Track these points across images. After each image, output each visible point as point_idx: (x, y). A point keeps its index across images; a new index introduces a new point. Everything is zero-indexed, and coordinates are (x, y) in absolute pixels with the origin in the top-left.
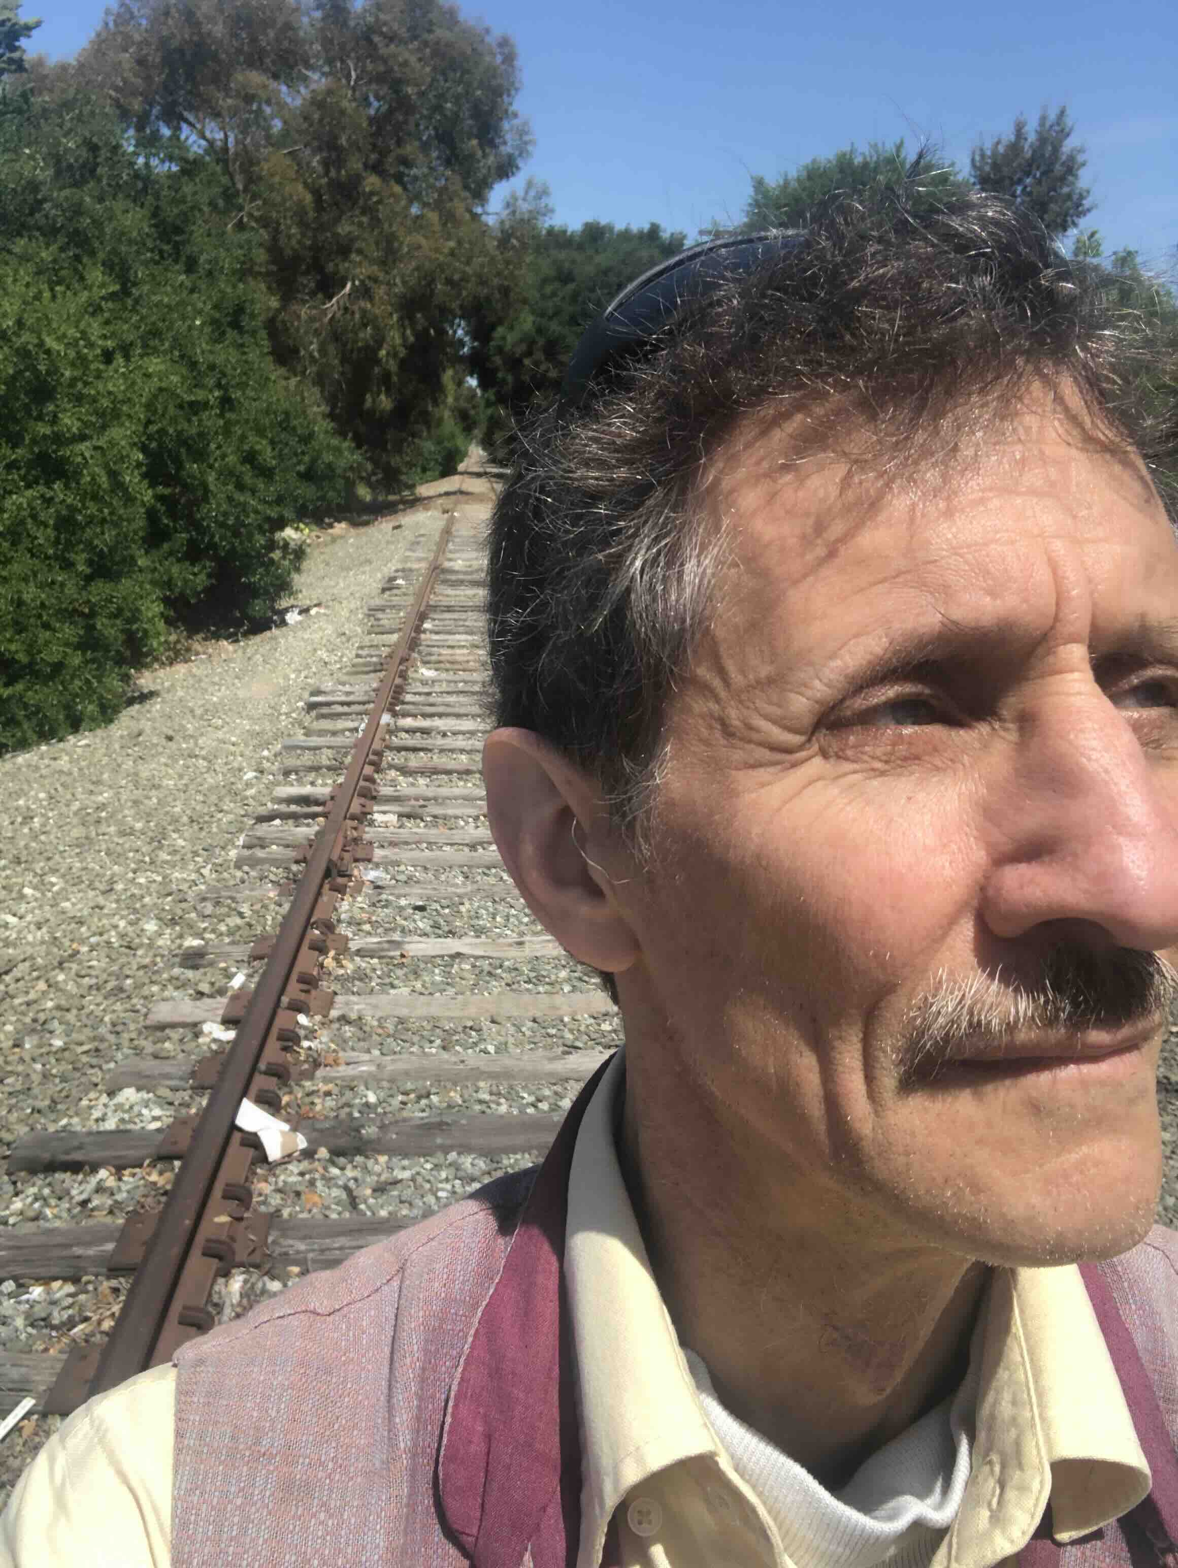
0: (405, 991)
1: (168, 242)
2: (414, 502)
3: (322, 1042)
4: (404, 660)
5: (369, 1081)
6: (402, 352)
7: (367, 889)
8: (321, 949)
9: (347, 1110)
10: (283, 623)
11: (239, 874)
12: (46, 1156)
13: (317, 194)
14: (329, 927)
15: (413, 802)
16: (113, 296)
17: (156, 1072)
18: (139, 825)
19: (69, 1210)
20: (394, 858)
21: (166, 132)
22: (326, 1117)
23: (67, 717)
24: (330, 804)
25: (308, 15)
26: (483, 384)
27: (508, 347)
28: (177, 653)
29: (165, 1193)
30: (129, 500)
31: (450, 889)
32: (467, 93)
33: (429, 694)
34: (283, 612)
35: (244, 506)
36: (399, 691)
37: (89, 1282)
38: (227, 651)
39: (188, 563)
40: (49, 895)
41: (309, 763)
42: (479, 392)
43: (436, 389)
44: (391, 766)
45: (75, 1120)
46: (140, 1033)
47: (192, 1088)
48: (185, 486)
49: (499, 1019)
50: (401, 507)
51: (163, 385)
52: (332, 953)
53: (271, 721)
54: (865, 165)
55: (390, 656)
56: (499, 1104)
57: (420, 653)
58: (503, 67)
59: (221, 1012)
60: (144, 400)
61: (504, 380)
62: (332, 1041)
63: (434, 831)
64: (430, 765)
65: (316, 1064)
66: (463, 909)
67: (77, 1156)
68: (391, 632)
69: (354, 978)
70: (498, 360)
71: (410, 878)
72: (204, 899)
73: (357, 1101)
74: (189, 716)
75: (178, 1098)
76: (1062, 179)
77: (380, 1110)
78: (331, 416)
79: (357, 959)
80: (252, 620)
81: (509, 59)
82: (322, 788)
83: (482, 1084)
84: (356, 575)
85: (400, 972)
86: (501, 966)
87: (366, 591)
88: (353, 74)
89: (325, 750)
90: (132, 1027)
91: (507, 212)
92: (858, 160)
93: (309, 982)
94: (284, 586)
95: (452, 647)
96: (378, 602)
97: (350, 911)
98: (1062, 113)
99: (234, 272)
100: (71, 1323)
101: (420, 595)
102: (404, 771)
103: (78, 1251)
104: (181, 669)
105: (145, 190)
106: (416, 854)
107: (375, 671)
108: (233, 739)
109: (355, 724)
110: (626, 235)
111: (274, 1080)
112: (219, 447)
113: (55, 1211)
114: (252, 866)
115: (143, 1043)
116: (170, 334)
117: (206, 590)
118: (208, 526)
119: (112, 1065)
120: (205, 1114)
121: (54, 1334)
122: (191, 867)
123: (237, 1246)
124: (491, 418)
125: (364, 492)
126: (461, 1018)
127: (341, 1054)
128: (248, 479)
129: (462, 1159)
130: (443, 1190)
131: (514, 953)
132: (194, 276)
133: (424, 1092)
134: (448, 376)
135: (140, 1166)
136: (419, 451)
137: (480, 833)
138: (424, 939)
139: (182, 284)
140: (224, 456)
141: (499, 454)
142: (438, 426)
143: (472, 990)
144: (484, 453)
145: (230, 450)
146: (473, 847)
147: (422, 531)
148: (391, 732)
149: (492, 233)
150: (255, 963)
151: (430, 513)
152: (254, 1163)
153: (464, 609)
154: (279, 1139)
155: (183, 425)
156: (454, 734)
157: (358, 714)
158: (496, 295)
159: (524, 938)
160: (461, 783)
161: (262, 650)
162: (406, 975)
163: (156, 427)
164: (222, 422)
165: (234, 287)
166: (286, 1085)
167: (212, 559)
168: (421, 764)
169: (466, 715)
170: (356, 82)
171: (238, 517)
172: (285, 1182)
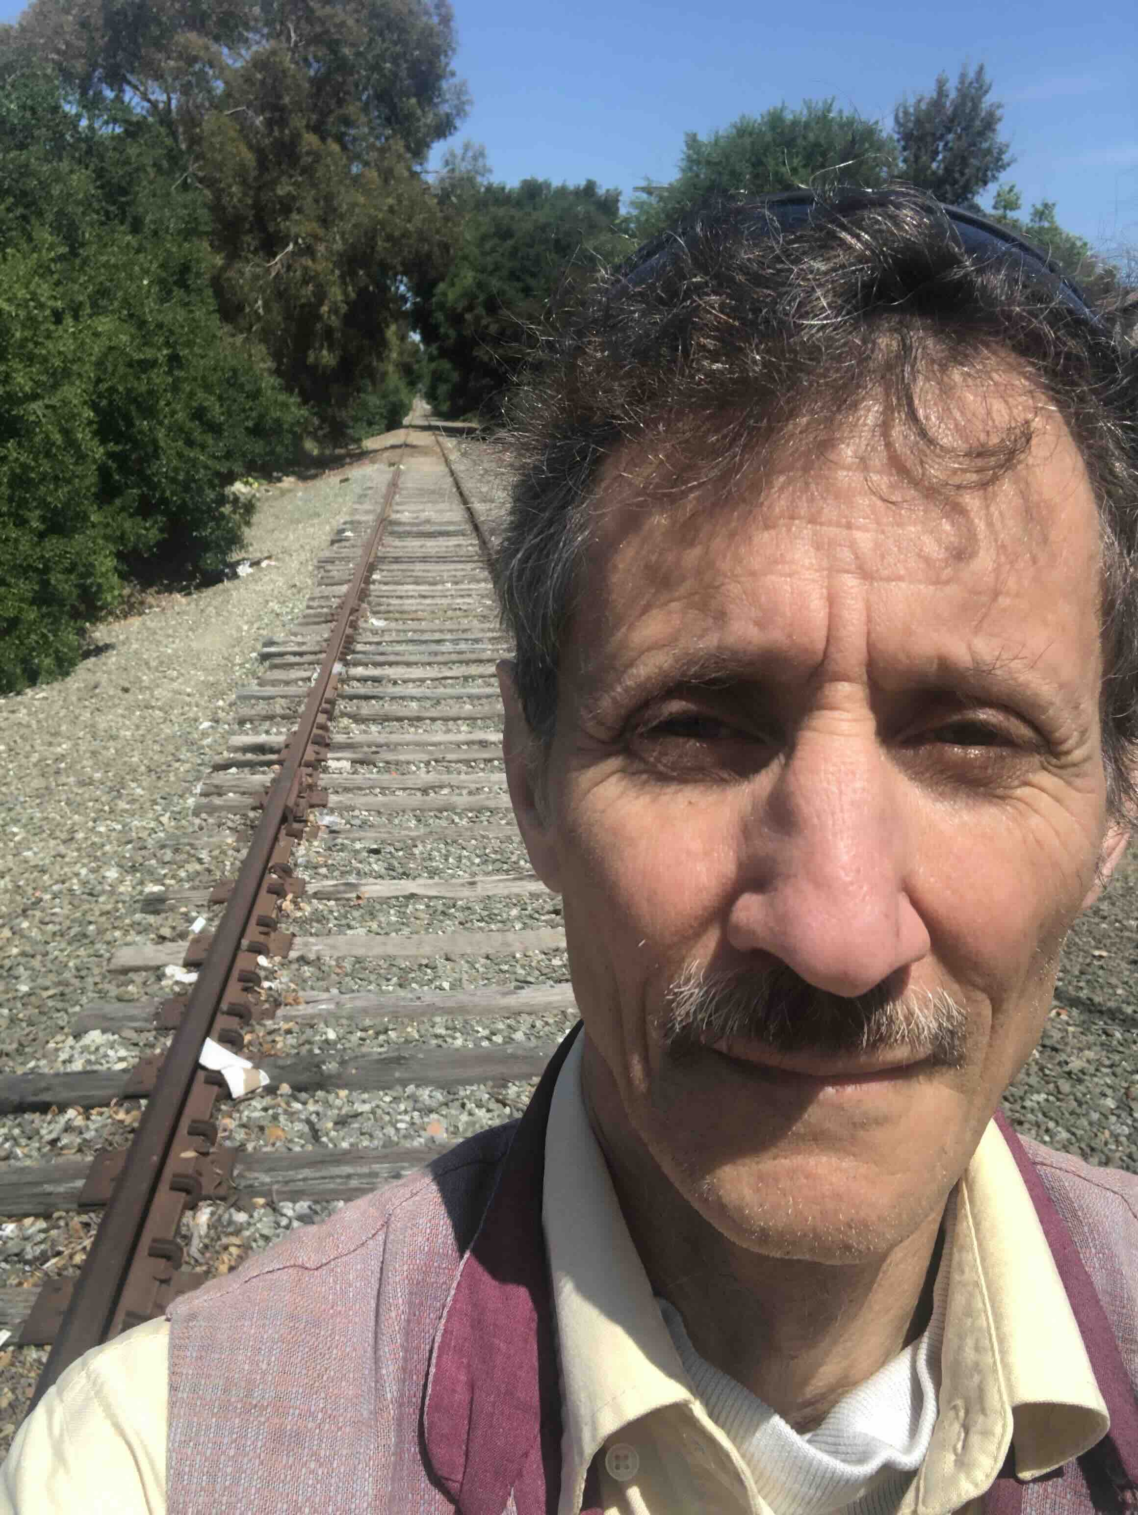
0: (362, 931)
1: (114, 203)
2: (362, 456)
3: (282, 982)
4: (354, 611)
5: (328, 1019)
6: (344, 308)
7: (323, 834)
8: (278, 892)
9: (307, 1047)
10: (235, 576)
11: (197, 821)
12: (15, 1098)
13: (260, 152)
14: (286, 871)
15: (365, 749)
16: (61, 258)
17: (121, 1014)
18: (98, 776)
19: (39, 1149)
20: (349, 803)
21: (109, 94)
22: (288, 1055)
23: (24, 670)
24: (285, 752)
26: (425, 339)
27: (449, 305)
28: (132, 606)
29: (133, 1131)
30: (81, 458)
31: (404, 833)
32: (405, 53)
33: (379, 643)
34: (234, 566)
35: (194, 462)
36: (350, 641)
37: (60, 1218)
38: (180, 604)
39: (140, 518)
40: (12, 844)
41: (264, 713)
42: (422, 347)
43: (380, 344)
44: (343, 714)
45: (43, 1062)
46: (104, 977)
47: (156, 1029)
48: (135, 443)
49: (453, 957)
50: (348, 460)
51: (113, 344)
52: (290, 896)
53: (225, 672)
54: (795, 123)
55: (340, 607)
56: (454, 1038)
57: (369, 603)
58: (440, 28)
59: (183, 955)
60: (93, 358)
61: (447, 336)
62: (292, 981)
63: (386, 776)
64: (381, 712)
65: (277, 1004)
66: (416, 851)
67: (46, 1097)
68: (341, 584)
69: (312, 920)
70: (440, 316)
71: (364, 822)
72: (163, 847)
73: (318, 1038)
74: (144, 667)
75: (142, 1039)
76: (981, 134)
77: (339, 1046)
78: (278, 372)
79: (315, 901)
80: (204, 574)
81: (446, 20)
82: (276, 736)
83: (438, 1019)
84: (304, 528)
85: (356, 914)
86: (454, 906)
87: (315, 543)
88: (293, 34)
89: (279, 700)
90: (96, 971)
91: (446, 170)
92: (789, 117)
93: (268, 925)
94: (234, 540)
95: (401, 597)
96: (327, 554)
97: (307, 855)
98: (981, 68)
99: (179, 232)
100: (43, 1258)
101: (369, 546)
102: (357, 719)
103: (48, 1188)
104: (135, 622)
105: (89, 152)
106: (370, 799)
107: (326, 622)
108: (189, 690)
109: (308, 674)
110: (562, 192)
111: (237, 1020)
112: (168, 404)
113: (26, 1150)
114: (210, 814)
115: (106, 986)
116: (118, 294)
117: (158, 544)
118: (159, 482)
119: (77, 1008)
120: (171, 1053)
121: (27, 1268)
122: (150, 815)
123: (204, 1181)
124: (434, 372)
125: (311, 446)
126: (416, 957)
127: (301, 993)
128: (197, 435)
129: (420, 1092)
130: (402, 1121)
131: (466, 892)
132: (139, 236)
133: (381, 1028)
134: (391, 332)
135: (107, 1105)
136: (364, 405)
137: (432, 778)
138: (379, 881)
139: (128, 244)
140: (173, 413)
141: (445, 407)
142: (383, 380)
143: (427, 929)
144: (428, 407)
145: (179, 407)
146: (425, 791)
147: (369, 484)
148: (343, 681)
149: (432, 190)
150: (215, 907)
151: (376, 466)
152: (218, 1100)
153: (411, 560)
154: (242, 1076)
155: (133, 383)
156: (405, 682)
157: (310, 664)
158: (436, 251)
159: (477, 879)
160: (413, 730)
161: (214, 603)
162: (362, 916)
163: (106, 386)
164: (170, 380)
165: (180, 246)
166: (248, 1024)
167: (163, 513)
168: (372, 712)
169: (416, 664)
170: (296, 43)
171: (188, 473)
172: (249, 1118)
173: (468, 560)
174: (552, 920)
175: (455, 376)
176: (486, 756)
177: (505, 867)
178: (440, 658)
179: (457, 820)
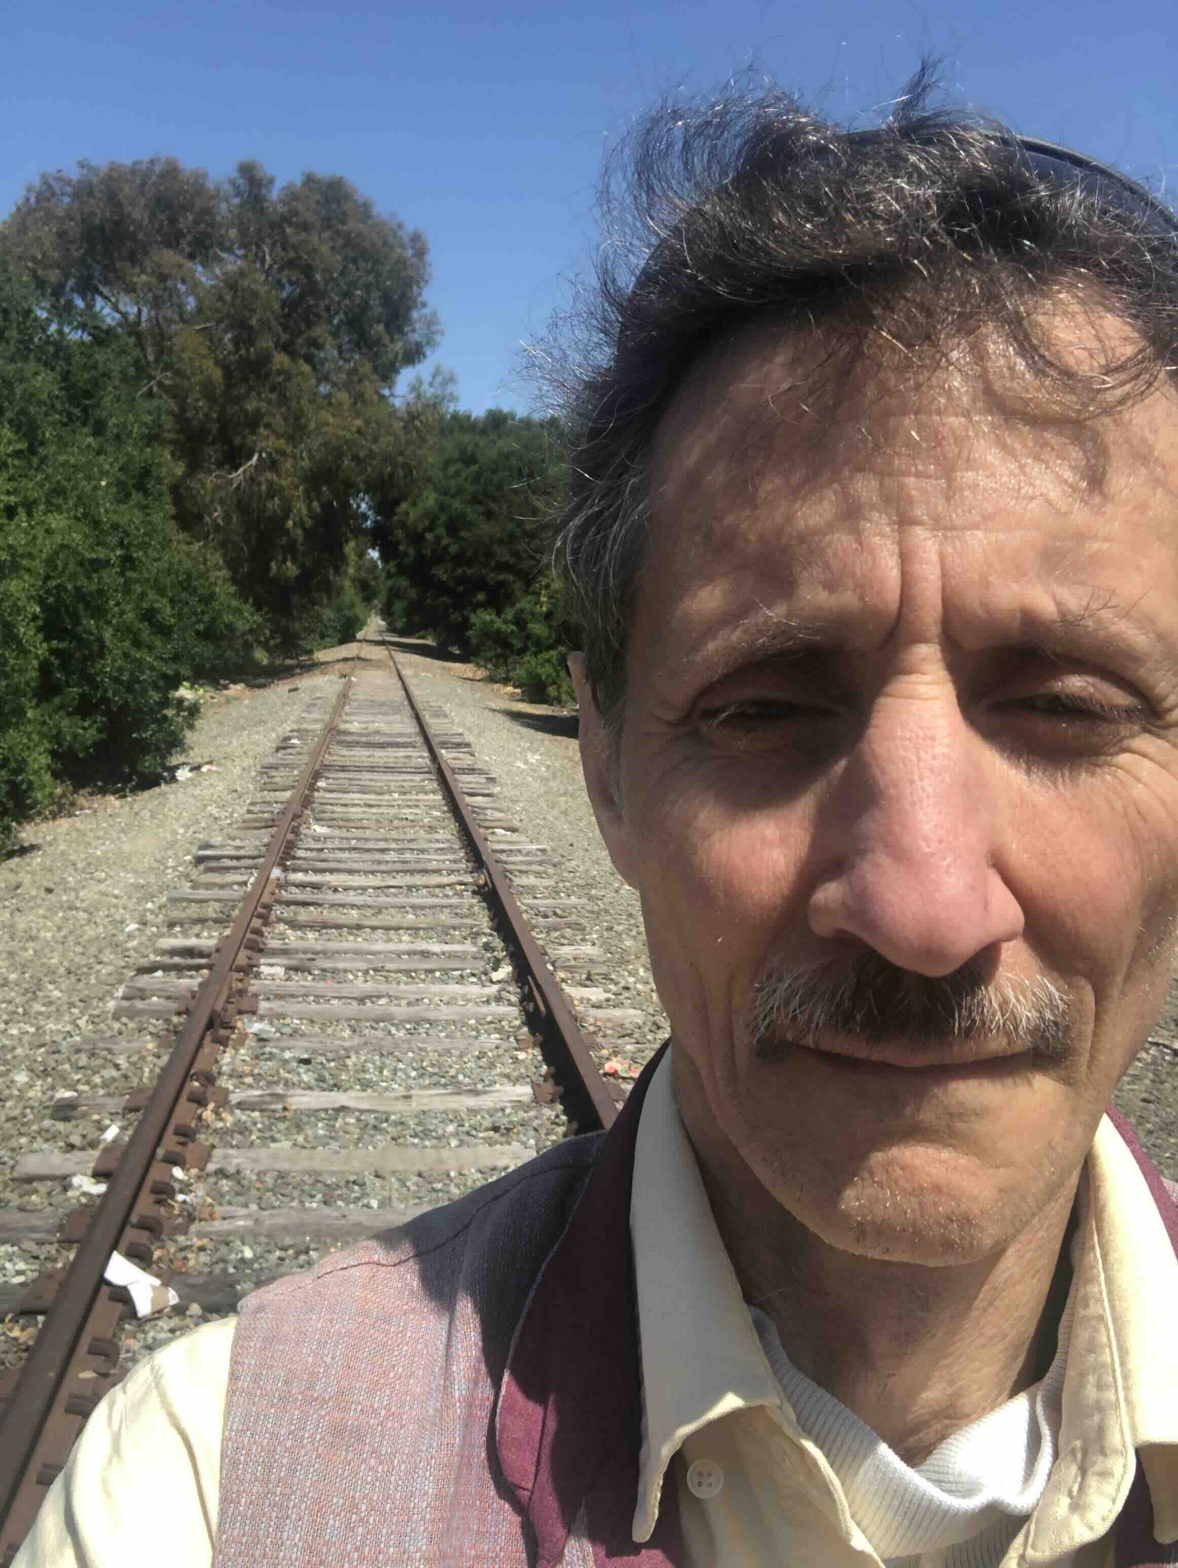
0: (286, 1144)
1: (78, 406)
2: (312, 667)
3: (198, 1196)
4: (296, 817)
5: (246, 1236)
6: (309, 523)
7: (251, 1042)
8: (200, 1101)
9: (221, 1265)
10: (173, 779)
11: (117, 1025)
13: (227, 370)
14: (209, 1079)
15: (302, 956)
16: (18, 454)
17: (22, 1225)
18: (13, 977)
20: (279, 1011)
21: (80, 303)
22: (200, 1273)
24: (215, 956)
25: (227, 200)
26: (384, 557)
27: (409, 523)
28: (61, 807)
29: (27, 1349)
30: (23, 651)
31: (337, 1042)
32: (378, 283)
33: (321, 850)
34: (173, 769)
35: (139, 663)
36: (290, 846)
38: (113, 807)
39: (78, 717)
41: (195, 916)
42: (379, 563)
43: (338, 560)
44: (280, 920)
46: (7, 1185)
47: (59, 1242)
48: (80, 640)
49: (383, 1173)
50: (298, 671)
51: (65, 542)
52: (211, 1106)
53: (156, 875)
55: (283, 813)
57: (313, 810)
58: (415, 260)
59: (92, 1165)
60: (44, 556)
61: (405, 554)
62: (208, 1195)
63: (322, 984)
64: (319, 919)
65: (191, 1219)
66: (349, 1062)
68: (285, 790)
69: (233, 1132)
70: (399, 533)
71: (295, 1031)
72: (78, 1051)
73: (233, 1256)
74: (71, 869)
75: (43, 1252)
77: (256, 1266)
78: (234, 581)
79: (238, 1112)
80: (141, 775)
81: (421, 253)
82: (208, 940)
84: (249, 735)
85: (282, 1126)
86: (387, 1120)
87: (260, 750)
88: (267, 258)
89: (212, 903)
91: (412, 396)
93: (186, 1135)
94: (175, 743)
95: (346, 805)
96: (271, 760)
97: (232, 1063)
99: (142, 437)
101: (316, 754)
102: (293, 924)
104: (64, 824)
105: (56, 355)
106: (304, 1007)
107: (267, 827)
108: (116, 892)
109: (244, 878)
110: (527, 423)
111: (146, 1234)
112: (118, 604)
114: (131, 1018)
115: (9, 1195)
116: (75, 493)
117: (95, 745)
118: (102, 680)
120: (72, 1268)
122: (67, 1018)
124: (391, 589)
125: (261, 656)
126: (343, 1173)
127: (217, 1208)
128: (145, 636)
131: (401, 1106)
132: (99, 439)
133: (302, 1248)
134: (350, 548)
135: (2, 1321)
136: (319, 618)
137: (369, 987)
138: (308, 1092)
139: (89, 446)
140: (122, 613)
141: (399, 624)
142: (338, 594)
143: (356, 1144)
144: (383, 623)
145: (128, 608)
146: (361, 1001)
147: (318, 695)
148: (280, 886)
149: (399, 414)
150: (129, 1116)
151: (327, 677)
152: (122, 1319)
153: (359, 769)
154: (150, 1294)
155: (82, 581)
156: (346, 889)
157: (246, 868)
158: (401, 473)
159: (412, 1092)
160: (351, 938)
161: (150, 806)
162: (288, 1129)
163: (54, 583)
164: (122, 580)
165: (141, 451)
166: (158, 1239)
167: (103, 714)
168: (311, 918)
169: (358, 871)
170: (271, 266)
171: (132, 674)
172: (154, 1338)
173: (418, 771)
174: (491, 1138)
175: (413, 594)
176: (429, 966)
177: (443, 1081)
178: (383, 867)
179: (394, 1031)
